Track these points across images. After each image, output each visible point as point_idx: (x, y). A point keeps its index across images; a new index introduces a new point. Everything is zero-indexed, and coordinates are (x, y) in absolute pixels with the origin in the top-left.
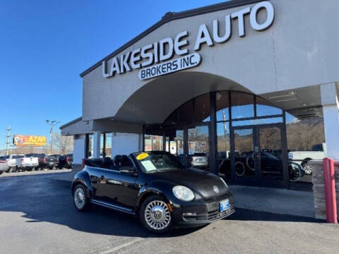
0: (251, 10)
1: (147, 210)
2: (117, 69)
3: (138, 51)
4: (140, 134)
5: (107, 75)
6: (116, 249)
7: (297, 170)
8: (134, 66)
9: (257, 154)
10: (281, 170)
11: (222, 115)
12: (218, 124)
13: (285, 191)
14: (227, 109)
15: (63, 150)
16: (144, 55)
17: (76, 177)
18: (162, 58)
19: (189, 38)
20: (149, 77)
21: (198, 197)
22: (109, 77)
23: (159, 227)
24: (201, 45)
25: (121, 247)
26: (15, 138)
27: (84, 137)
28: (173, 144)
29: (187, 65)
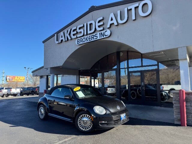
0: (139, 5)
1: (79, 120)
2: (63, 38)
3: (75, 28)
4: (77, 75)
5: (58, 42)
6: (61, 142)
7: (165, 96)
8: (73, 37)
9: (143, 86)
10: (156, 96)
11: (124, 64)
12: (121, 70)
13: (159, 108)
14: (127, 61)
15: (35, 84)
16: (78, 31)
17: (40, 100)
18: (89, 32)
19: (104, 21)
20: (81, 43)
21: (108, 112)
22: (59, 43)
23: (86, 129)
24: (111, 25)
25: (64, 141)
26: (7, 78)
27: (46, 77)
28: (96, 81)
29: (103, 36)
